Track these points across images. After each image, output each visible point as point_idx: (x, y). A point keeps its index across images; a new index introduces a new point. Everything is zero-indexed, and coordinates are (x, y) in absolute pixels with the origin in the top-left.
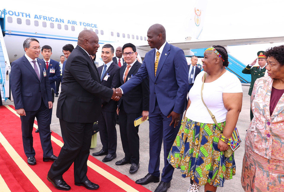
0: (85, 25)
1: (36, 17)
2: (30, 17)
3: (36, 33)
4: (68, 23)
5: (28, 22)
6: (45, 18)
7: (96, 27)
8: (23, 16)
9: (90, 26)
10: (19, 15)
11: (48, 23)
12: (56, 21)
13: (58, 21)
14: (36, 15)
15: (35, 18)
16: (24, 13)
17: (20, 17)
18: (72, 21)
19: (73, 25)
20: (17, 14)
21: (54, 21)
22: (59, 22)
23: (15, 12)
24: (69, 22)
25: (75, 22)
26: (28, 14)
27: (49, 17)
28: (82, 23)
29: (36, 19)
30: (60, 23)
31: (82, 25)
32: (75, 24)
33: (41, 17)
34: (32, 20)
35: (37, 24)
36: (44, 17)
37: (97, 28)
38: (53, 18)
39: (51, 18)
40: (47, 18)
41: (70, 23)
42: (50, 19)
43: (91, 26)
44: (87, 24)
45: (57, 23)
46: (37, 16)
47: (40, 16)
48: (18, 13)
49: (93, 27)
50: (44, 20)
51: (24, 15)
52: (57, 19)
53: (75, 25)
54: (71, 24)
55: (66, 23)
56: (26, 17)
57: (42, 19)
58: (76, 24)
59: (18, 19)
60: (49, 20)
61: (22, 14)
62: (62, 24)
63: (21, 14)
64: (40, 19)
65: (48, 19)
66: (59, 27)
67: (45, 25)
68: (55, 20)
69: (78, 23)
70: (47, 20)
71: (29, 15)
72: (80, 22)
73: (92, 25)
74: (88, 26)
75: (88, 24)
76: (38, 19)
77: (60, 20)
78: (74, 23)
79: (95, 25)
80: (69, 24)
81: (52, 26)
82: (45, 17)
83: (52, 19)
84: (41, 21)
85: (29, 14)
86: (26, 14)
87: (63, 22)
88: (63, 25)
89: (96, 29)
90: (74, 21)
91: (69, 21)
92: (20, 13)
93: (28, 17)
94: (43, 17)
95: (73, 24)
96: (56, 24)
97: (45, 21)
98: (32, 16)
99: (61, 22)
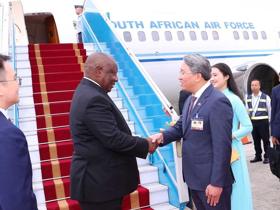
0: (233, 26)
1: (152, 25)
2: (143, 27)
3: (157, 54)
4: (206, 27)
5: (142, 37)
6: (167, 25)
7: (252, 27)
8: (132, 27)
9: (242, 28)
10: (125, 27)
11: (174, 32)
12: (186, 27)
13: (189, 26)
14: (152, 23)
15: (151, 27)
16: (133, 22)
17: (128, 29)
18: (211, 23)
19: (215, 29)
20: (122, 26)
21: (182, 27)
22: (191, 28)
23: (118, 22)
24: (207, 25)
25: (217, 24)
26: (139, 23)
28: (229, 24)
29: (154, 29)
30: (192, 30)
31: (229, 27)
32: (217, 27)
33: (161, 23)
34: (148, 31)
35: (156, 37)
36: (165, 22)
37: (254, 28)
38: (181, 23)
39: (177, 23)
40: (170, 24)
41: (209, 26)
42: (176, 25)
43: (244, 26)
44: (237, 23)
45: (189, 29)
46: (154, 24)
47: (158, 22)
48: (124, 22)
49: (248, 28)
50: (166, 27)
51: (134, 25)
52: (186, 23)
53: (217, 30)
54: (211, 28)
55: (202, 28)
56: (138, 27)
57: (163, 27)
58: (220, 28)
59: (125, 33)
60: (175, 27)
61: (130, 23)
62: (195, 30)
63: (128, 25)
64: (160, 27)
65: (172, 25)
66: (193, 37)
67: (169, 37)
68: (184, 25)
69: (222, 25)
70: (171, 27)
71: (142, 24)
72: (225, 23)
73: (245, 24)
74: (239, 28)
75: (239, 24)
76: (157, 27)
77: (192, 23)
78: (215, 25)
79: (249, 24)
80: (208, 28)
81: (181, 37)
82: (167, 23)
83: (180, 25)
84: (162, 31)
85: (141, 22)
86: (136, 22)
87: (198, 27)
88: (198, 32)
89: (253, 30)
90: (214, 23)
91: (206, 23)
92: (127, 22)
93: (140, 26)
94: (163, 23)
95: (213, 27)
96: (186, 32)
97: (169, 29)
98: (147, 25)
99: (194, 28)
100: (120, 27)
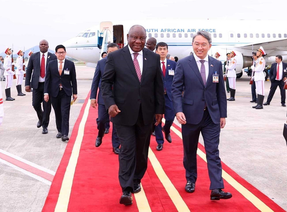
2: (157, 32)
4: (188, 31)
5: (156, 35)
6: (169, 30)
7: (215, 31)
8: (153, 31)
10: (150, 31)
11: (171, 34)
12: (178, 31)
18: (192, 29)
20: (149, 31)
24: (189, 31)
26: (156, 30)
27: (172, 29)
29: (162, 32)
32: (194, 31)
34: (159, 33)
35: (162, 36)
36: (168, 29)
38: (176, 30)
41: (190, 31)
42: (173, 30)
43: (210, 31)
45: (179, 33)
46: (163, 30)
47: (165, 29)
49: (212, 32)
51: (154, 30)
52: (178, 29)
55: (186, 32)
56: (155, 32)
57: (167, 32)
59: (149, 34)
61: (152, 30)
63: (151, 30)
65: (171, 31)
66: (180, 36)
67: (168, 36)
68: (177, 31)
70: (170, 32)
71: (157, 30)
76: (164, 32)
77: (181, 30)
79: (213, 30)
80: (189, 32)
81: (174, 36)
83: (175, 31)
84: (165, 34)
85: (157, 29)
86: (155, 29)
87: (184, 31)
88: (183, 34)
89: (214, 33)
93: (156, 31)
94: (167, 30)
95: (192, 32)
96: (177, 34)
98: (159, 30)
99: (181, 32)
100: (148, 31)
